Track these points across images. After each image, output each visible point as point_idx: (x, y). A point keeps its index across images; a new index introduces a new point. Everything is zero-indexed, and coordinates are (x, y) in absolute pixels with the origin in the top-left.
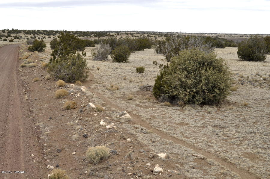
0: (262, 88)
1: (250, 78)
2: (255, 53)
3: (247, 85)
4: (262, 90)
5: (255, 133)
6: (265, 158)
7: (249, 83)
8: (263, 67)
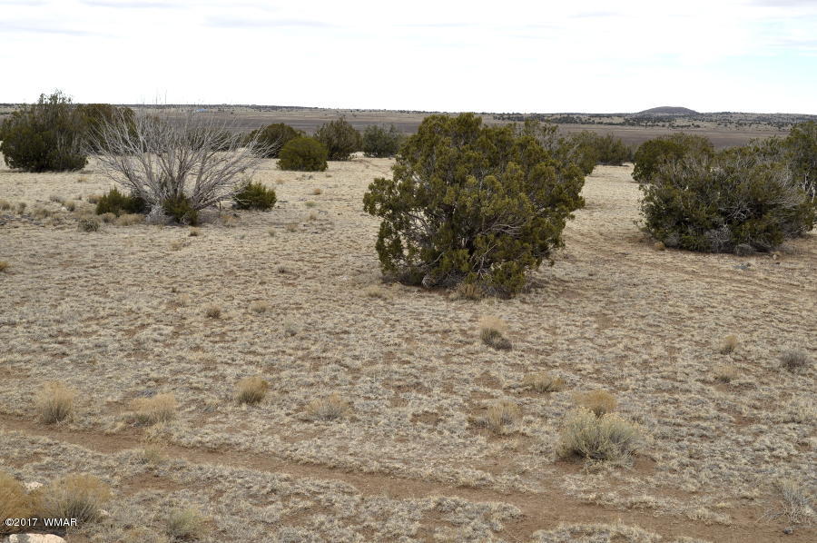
0: (61, 228)
1: (29, 209)
2: (56, 148)
3: (19, 224)
4: (59, 233)
5: (14, 324)
6: (29, 370)
7: (23, 220)
8: (78, 185)
